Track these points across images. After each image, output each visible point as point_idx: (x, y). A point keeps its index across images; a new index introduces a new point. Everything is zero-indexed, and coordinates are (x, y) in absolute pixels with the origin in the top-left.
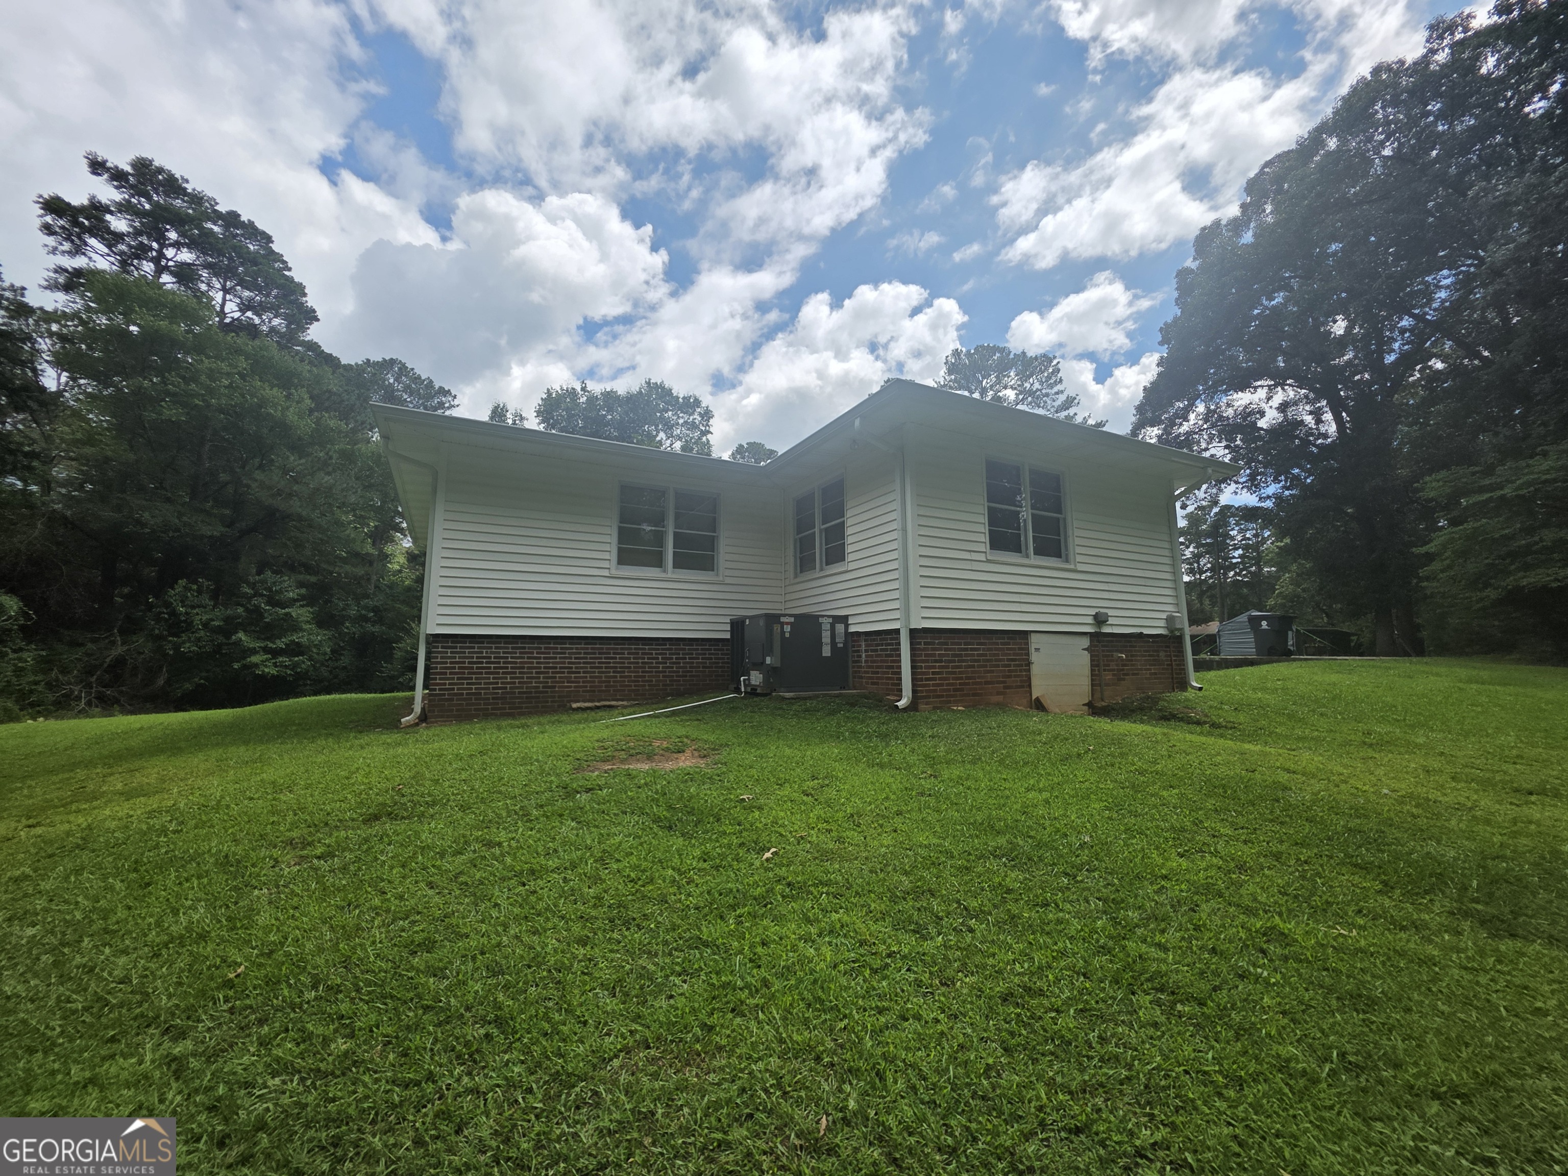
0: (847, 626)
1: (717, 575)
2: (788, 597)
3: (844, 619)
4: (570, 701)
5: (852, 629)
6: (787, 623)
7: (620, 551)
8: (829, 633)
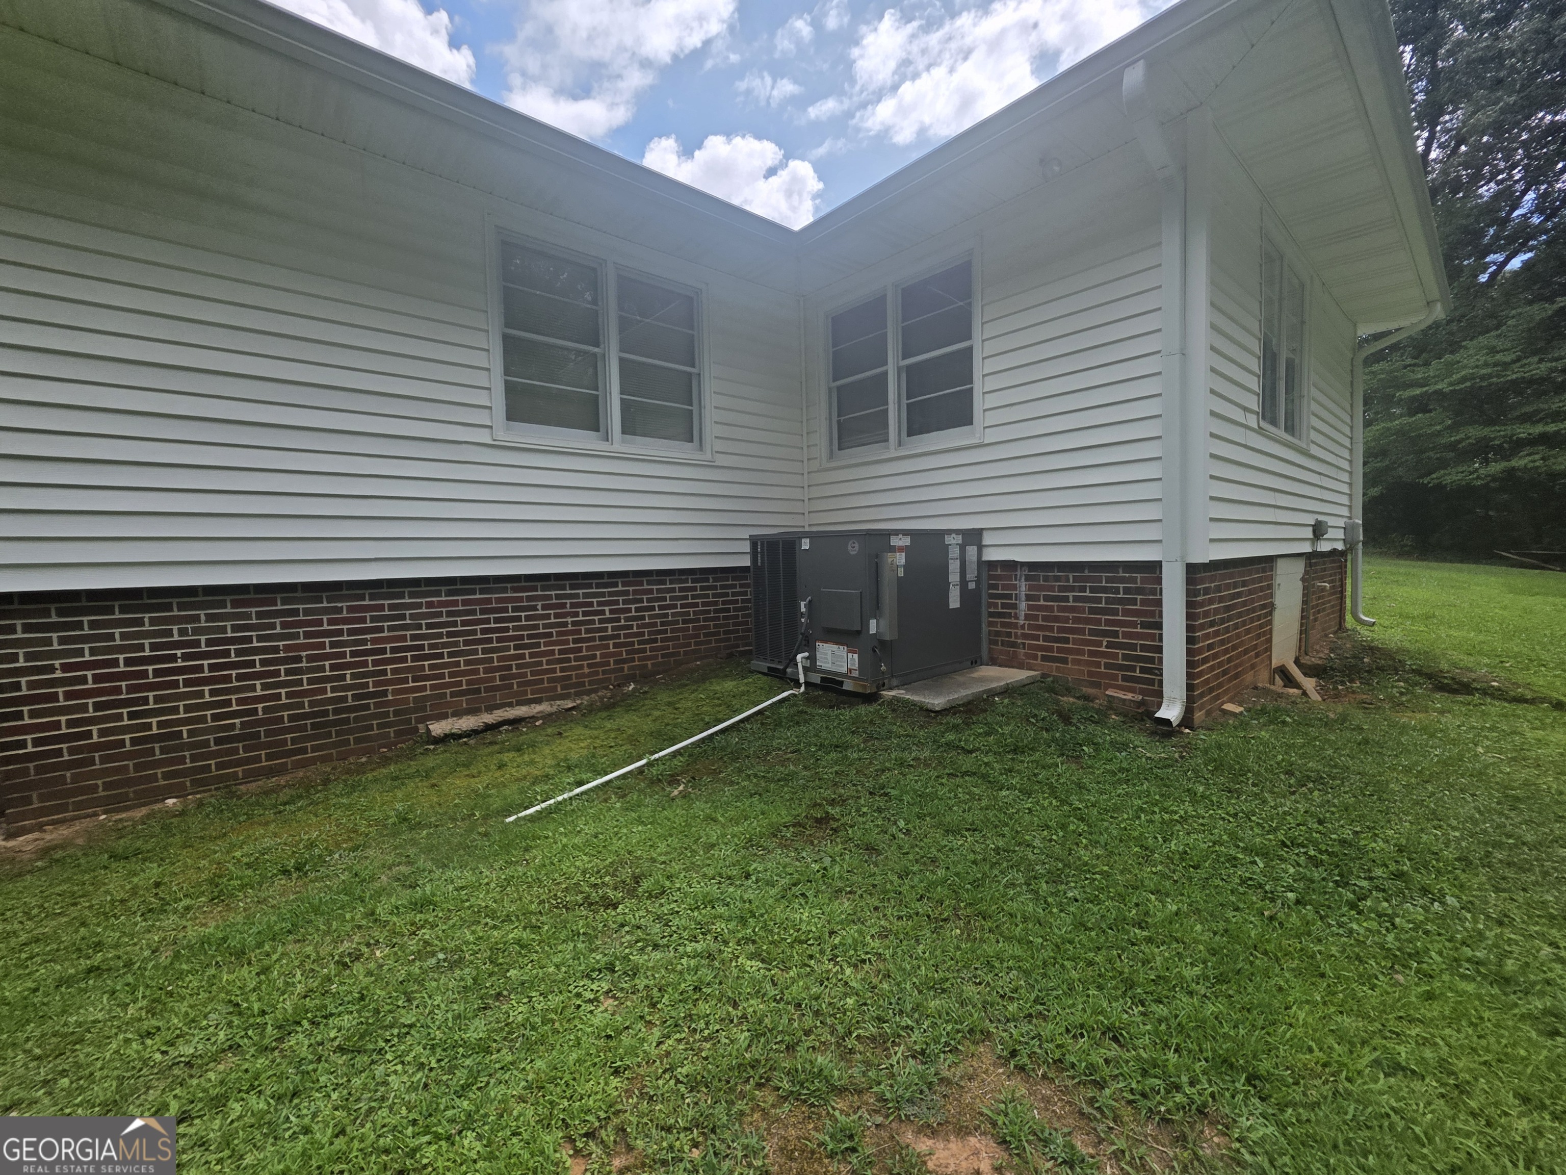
0: (980, 547)
1: (701, 447)
2: (816, 492)
3: (974, 537)
4: (423, 720)
5: (992, 555)
6: (901, 549)
7: (510, 390)
8: (958, 562)
